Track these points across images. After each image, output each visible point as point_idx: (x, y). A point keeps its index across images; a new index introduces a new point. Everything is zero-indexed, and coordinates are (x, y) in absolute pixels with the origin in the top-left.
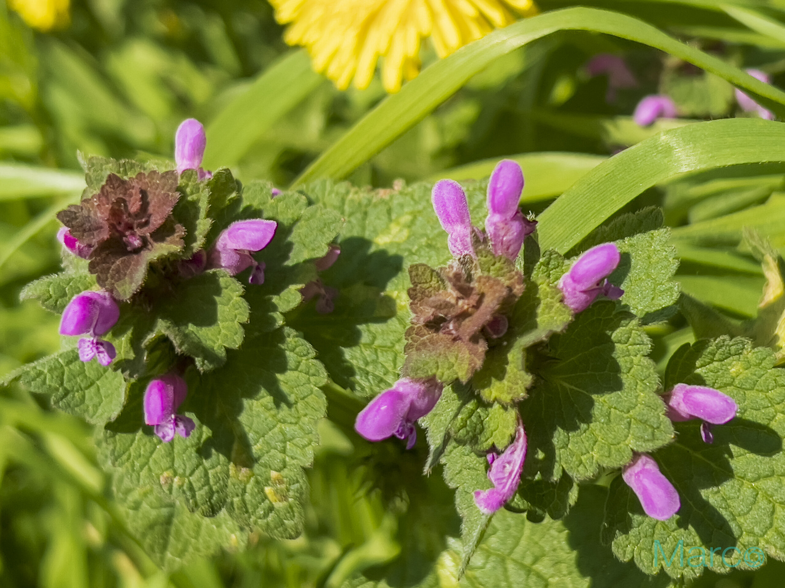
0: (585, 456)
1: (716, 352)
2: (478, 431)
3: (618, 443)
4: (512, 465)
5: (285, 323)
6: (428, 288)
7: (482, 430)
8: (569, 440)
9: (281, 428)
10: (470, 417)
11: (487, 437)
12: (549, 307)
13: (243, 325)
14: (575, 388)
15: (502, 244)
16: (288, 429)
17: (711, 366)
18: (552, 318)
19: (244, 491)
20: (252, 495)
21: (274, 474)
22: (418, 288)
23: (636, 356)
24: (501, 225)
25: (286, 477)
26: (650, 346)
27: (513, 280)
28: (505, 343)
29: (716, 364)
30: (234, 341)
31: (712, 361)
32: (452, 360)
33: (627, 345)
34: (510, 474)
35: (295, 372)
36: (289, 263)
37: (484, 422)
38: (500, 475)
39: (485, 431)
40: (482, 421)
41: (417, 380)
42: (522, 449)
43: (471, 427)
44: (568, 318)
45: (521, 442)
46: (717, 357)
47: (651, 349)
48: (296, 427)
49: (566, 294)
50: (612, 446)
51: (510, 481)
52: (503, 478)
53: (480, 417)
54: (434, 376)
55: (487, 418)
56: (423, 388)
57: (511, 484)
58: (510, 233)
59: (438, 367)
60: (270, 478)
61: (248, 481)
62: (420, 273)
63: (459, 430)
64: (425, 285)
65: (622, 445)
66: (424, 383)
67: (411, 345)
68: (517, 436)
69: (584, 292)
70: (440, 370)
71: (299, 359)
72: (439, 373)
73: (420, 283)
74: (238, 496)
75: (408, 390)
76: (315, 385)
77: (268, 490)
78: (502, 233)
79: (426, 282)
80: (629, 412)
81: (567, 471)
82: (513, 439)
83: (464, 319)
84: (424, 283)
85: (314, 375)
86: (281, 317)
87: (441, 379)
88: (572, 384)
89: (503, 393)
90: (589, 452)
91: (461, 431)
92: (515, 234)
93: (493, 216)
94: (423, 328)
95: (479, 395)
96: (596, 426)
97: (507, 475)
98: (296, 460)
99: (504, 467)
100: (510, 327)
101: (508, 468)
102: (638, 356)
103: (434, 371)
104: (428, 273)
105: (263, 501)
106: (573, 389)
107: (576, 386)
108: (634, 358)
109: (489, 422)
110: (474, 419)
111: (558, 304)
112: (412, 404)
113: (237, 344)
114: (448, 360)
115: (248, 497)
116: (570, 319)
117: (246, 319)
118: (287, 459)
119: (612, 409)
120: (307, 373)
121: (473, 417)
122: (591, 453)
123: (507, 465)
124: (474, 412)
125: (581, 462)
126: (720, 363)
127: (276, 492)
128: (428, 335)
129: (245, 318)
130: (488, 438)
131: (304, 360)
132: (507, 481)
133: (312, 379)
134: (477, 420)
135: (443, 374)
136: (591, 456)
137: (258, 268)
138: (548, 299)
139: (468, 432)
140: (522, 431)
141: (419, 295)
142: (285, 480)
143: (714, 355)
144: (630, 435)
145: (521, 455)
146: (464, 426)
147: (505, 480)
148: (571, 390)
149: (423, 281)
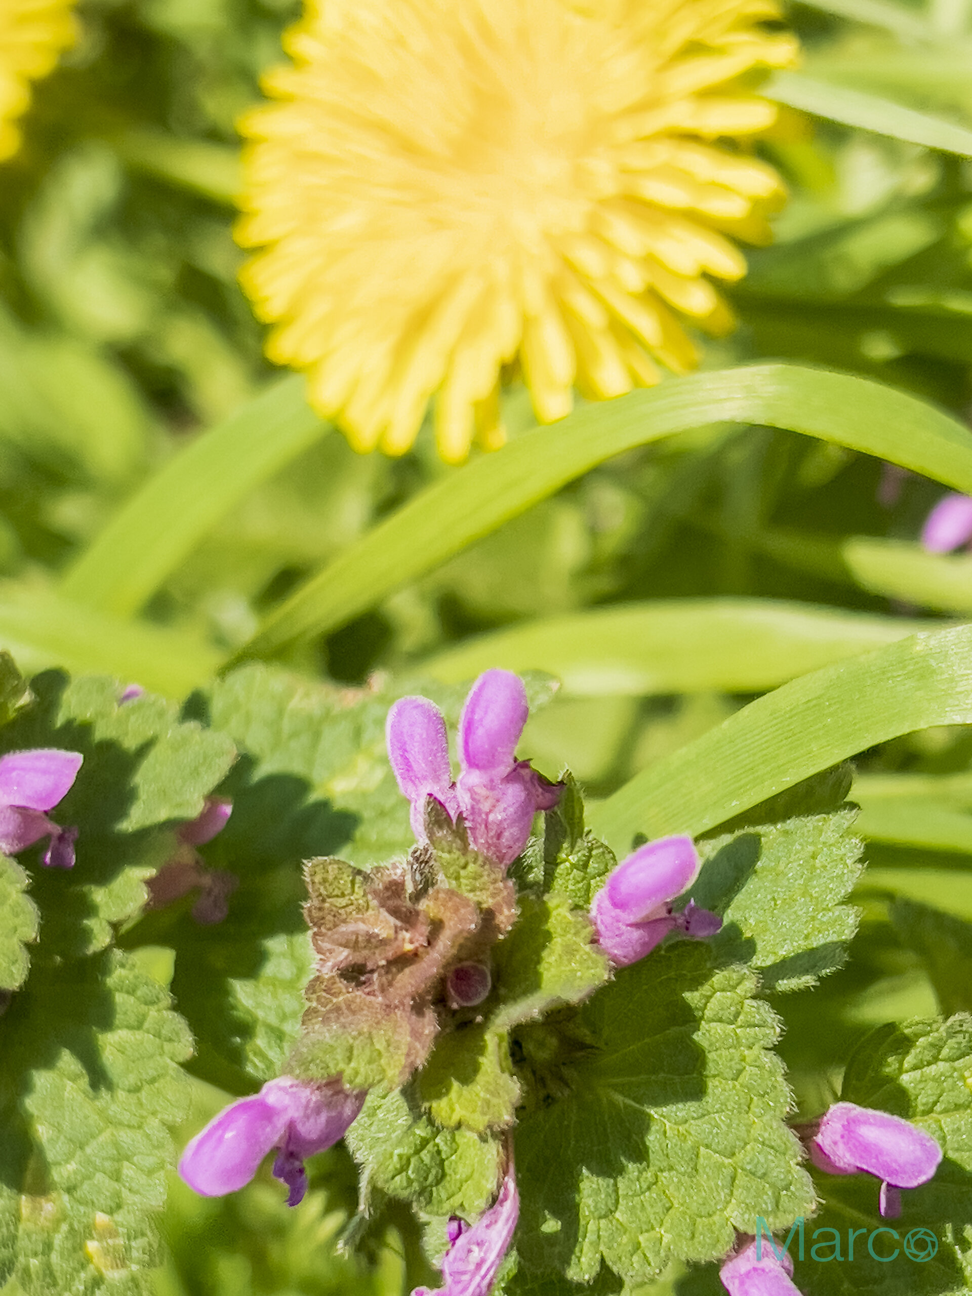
0: (646, 1235)
1: (945, 1043)
2: (431, 1178)
3: (710, 1215)
4: (484, 1248)
5: (114, 942)
6: (347, 906)
7: (441, 1178)
8: (617, 1201)
9: (113, 1135)
10: (417, 1152)
11: (450, 1192)
12: (570, 951)
13: (29, 946)
14: (633, 1103)
15: (486, 826)
16: (125, 1137)
17: (932, 1070)
18: (573, 971)
19: (48, 1247)
20: (62, 1255)
21: (101, 1218)
22: (327, 905)
23: (750, 1048)
24: (483, 792)
25: (123, 1226)
26: (778, 1030)
27: (499, 898)
28: (479, 1019)
29: (942, 1066)
30: (11, 975)
31: (936, 1059)
32: (380, 1045)
33: (733, 1026)
34: (479, 1266)
35: (136, 1032)
36: (129, 824)
37: (446, 1163)
38: (461, 1266)
39: (448, 1178)
40: (443, 1161)
41: (307, 1083)
42: (508, 1220)
43: (417, 1171)
44: (600, 974)
45: (509, 1209)
46: (945, 1052)
47: (781, 1036)
48: (138, 1135)
49: (602, 928)
50: (698, 1220)
51: (478, 1279)
52: (464, 1273)
53: (439, 1152)
54: (340, 1074)
55: (453, 1157)
56: (315, 1097)
57: (479, 1285)
58: (502, 806)
59: (350, 1059)
60: (94, 1224)
61: (56, 1229)
62: (331, 878)
63: (393, 1178)
64: (340, 900)
65: (716, 1218)
66: (318, 1088)
67: (315, 1011)
68: (501, 1196)
69: (637, 925)
70: (353, 1065)
71: (144, 1008)
72: (348, 1072)
73: (329, 897)
74: (35, 1254)
75: (287, 1100)
76: (172, 1059)
77: (92, 1246)
78: (485, 806)
79: (343, 895)
80: (733, 1154)
81: (610, 1264)
82: (495, 1200)
83: (400, 970)
84: (337, 896)
85: (170, 1040)
86: (108, 930)
87: (351, 1082)
88: (628, 1096)
89: (474, 1111)
90: (653, 1228)
91: (398, 1178)
92: (511, 810)
93: (468, 773)
94: (337, 980)
95: (429, 1112)
96: (671, 1178)
97: (472, 1267)
98: (138, 1196)
99: (470, 1251)
100: (494, 988)
101: (476, 1254)
102: (756, 1048)
103: (342, 1066)
104: (346, 878)
105: (83, 1266)
106: (631, 1106)
107: (634, 1100)
108: (746, 1052)
109: (456, 1163)
110: (425, 1155)
111: (588, 948)
112: (291, 1126)
113: (15, 980)
114: (372, 1044)
115: (55, 1258)
116: (606, 977)
117: (34, 935)
118: (125, 1193)
119: (702, 1149)
120: (158, 1035)
121: (425, 1152)
122: (657, 1229)
123: (475, 1249)
124: (428, 1143)
125: (637, 1247)
126: (947, 1064)
127: (106, 1252)
128: (347, 993)
129: (31, 933)
130: (453, 1195)
131: (153, 1013)
132: (471, 1280)
133: (167, 1047)
134: (432, 1158)
135: (357, 1073)
136: (659, 1236)
137: (61, 838)
138: (569, 936)
139: (410, 1182)
140: (511, 1186)
141: (330, 918)
142: (121, 1230)
143: (939, 1049)
144: (733, 1201)
145: (505, 1233)
146: (403, 1169)
147: (466, 1278)
148: (626, 1107)
149: (337, 892)
